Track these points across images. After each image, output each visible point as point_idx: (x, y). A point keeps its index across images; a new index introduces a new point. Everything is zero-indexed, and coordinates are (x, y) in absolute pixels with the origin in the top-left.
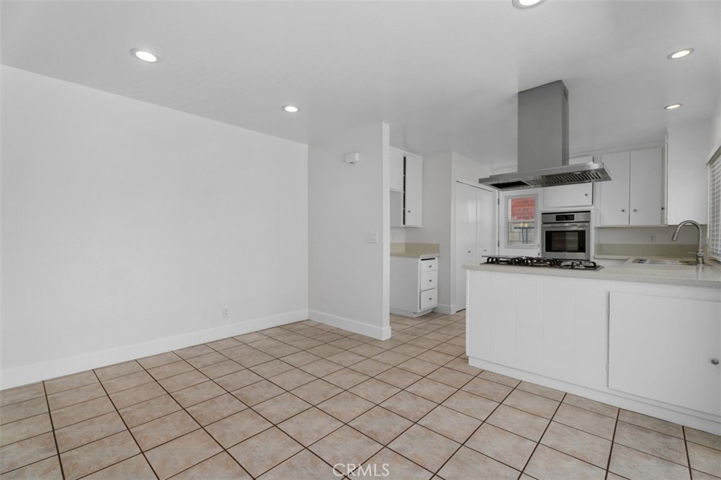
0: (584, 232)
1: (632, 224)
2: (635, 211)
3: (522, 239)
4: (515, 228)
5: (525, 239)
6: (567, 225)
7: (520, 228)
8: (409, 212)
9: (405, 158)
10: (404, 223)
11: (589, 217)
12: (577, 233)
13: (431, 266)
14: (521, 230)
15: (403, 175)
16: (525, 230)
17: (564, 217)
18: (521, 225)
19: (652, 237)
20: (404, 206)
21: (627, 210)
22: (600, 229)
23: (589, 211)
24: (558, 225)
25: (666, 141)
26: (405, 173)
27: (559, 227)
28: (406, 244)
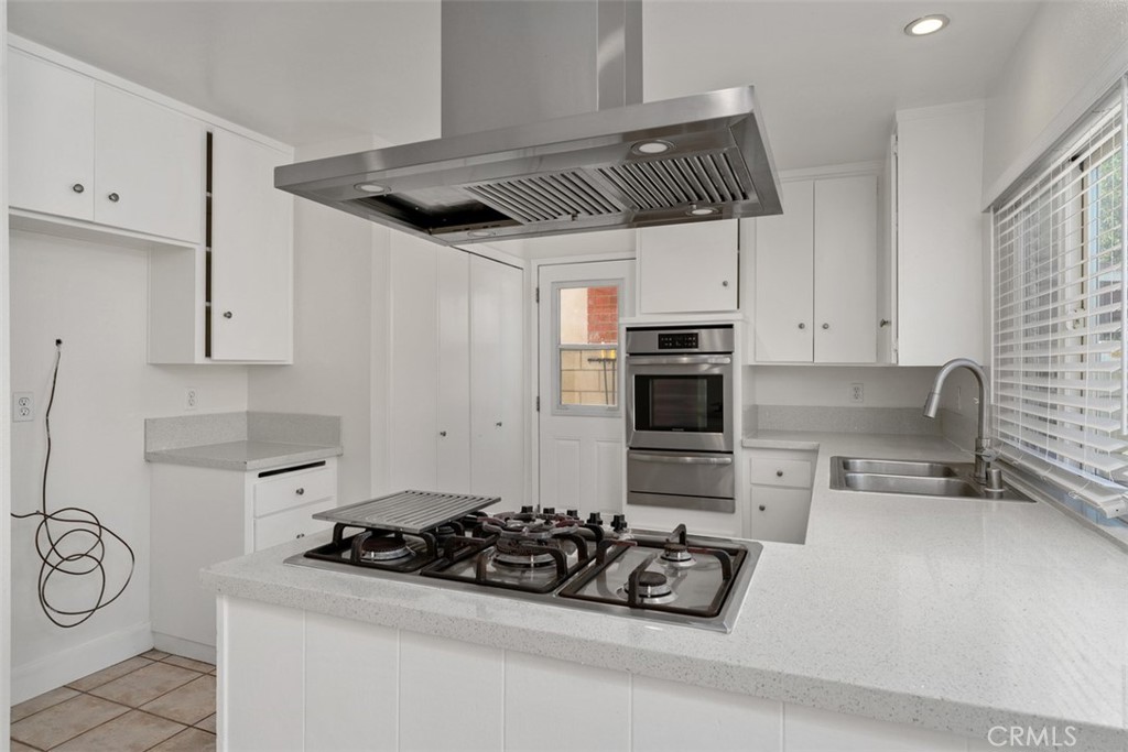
0: (720, 377)
1: (821, 359)
2: (825, 327)
3: (603, 388)
4: (590, 360)
5: (610, 388)
6: (685, 359)
7: (599, 360)
8: (228, 315)
9: (210, 136)
10: (208, 354)
11: (729, 340)
12: (705, 382)
13: (301, 492)
14: (600, 366)
15: (204, 194)
16: (609, 366)
17: (679, 339)
18: (602, 355)
19: (856, 389)
20: (208, 298)
21: (808, 325)
22: (755, 370)
23: (731, 326)
24: (664, 360)
25: (894, 150)
26: (209, 189)
27: (668, 365)
28: (248, 413)
